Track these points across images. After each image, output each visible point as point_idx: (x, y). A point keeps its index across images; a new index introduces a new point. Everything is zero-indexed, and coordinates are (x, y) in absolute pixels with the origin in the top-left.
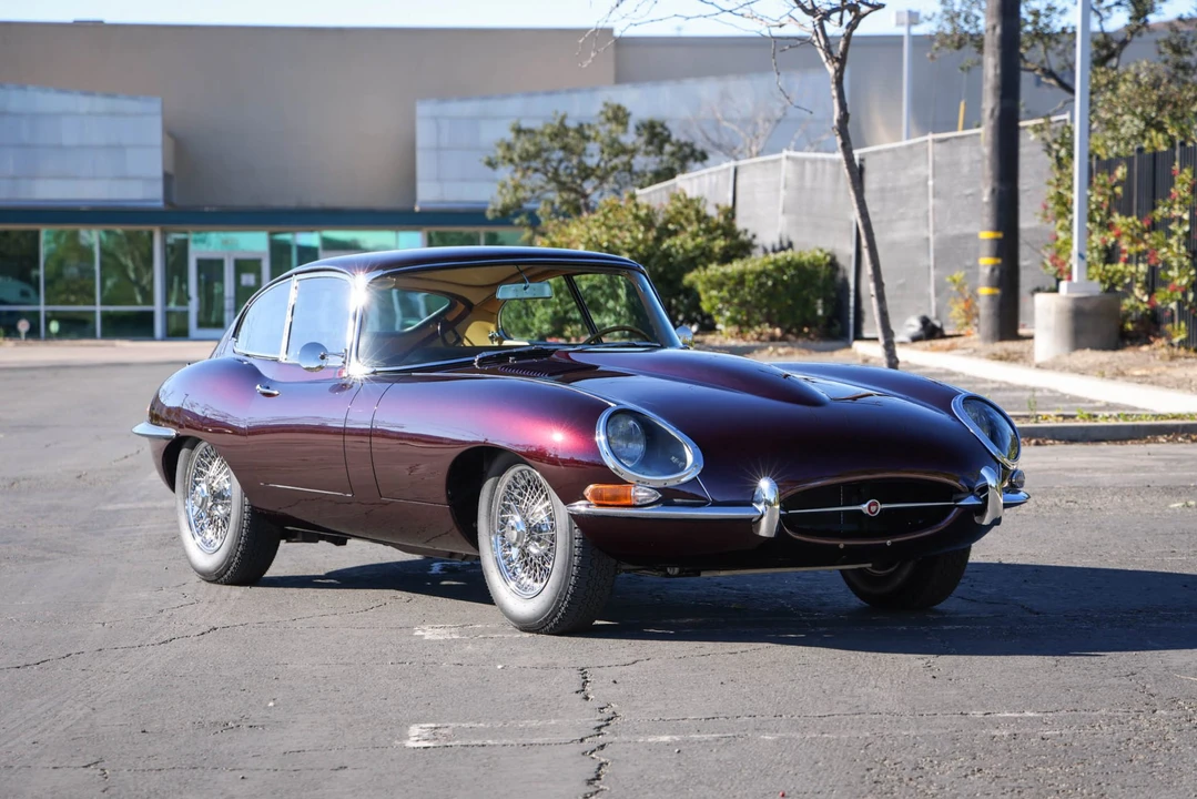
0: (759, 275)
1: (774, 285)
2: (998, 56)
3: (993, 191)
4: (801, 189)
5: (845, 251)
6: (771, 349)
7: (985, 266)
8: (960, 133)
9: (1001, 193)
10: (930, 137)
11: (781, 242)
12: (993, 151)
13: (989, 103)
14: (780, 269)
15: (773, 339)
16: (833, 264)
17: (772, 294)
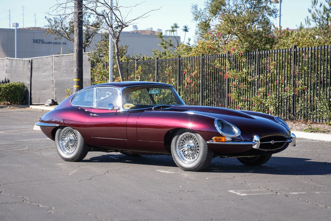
0: (5, 88)
1: (9, 91)
2: (78, 37)
3: (77, 69)
4: (12, 67)
5: (27, 83)
6: (9, 107)
7: (75, 87)
8: (61, 55)
9: (79, 70)
10: (53, 55)
11: (5, 80)
12: (77, 60)
13: (76, 48)
14: (11, 87)
15: (8, 104)
16: (24, 86)
17: (8, 93)
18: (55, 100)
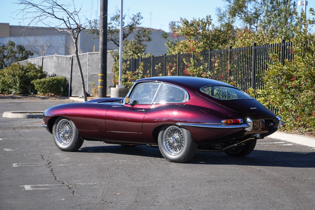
0: (48, 82)
1: (52, 84)
2: (102, 36)
3: (101, 65)
4: (58, 63)
5: (68, 77)
6: (51, 98)
7: (99, 81)
8: (94, 52)
9: (103, 66)
10: (88, 53)
11: (53, 74)
12: (101, 57)
13: (101, 46)
14: (54, 81)
15: (51, 96)
16: (65, 80)
17: (51, 86)
18: (88, 92)
